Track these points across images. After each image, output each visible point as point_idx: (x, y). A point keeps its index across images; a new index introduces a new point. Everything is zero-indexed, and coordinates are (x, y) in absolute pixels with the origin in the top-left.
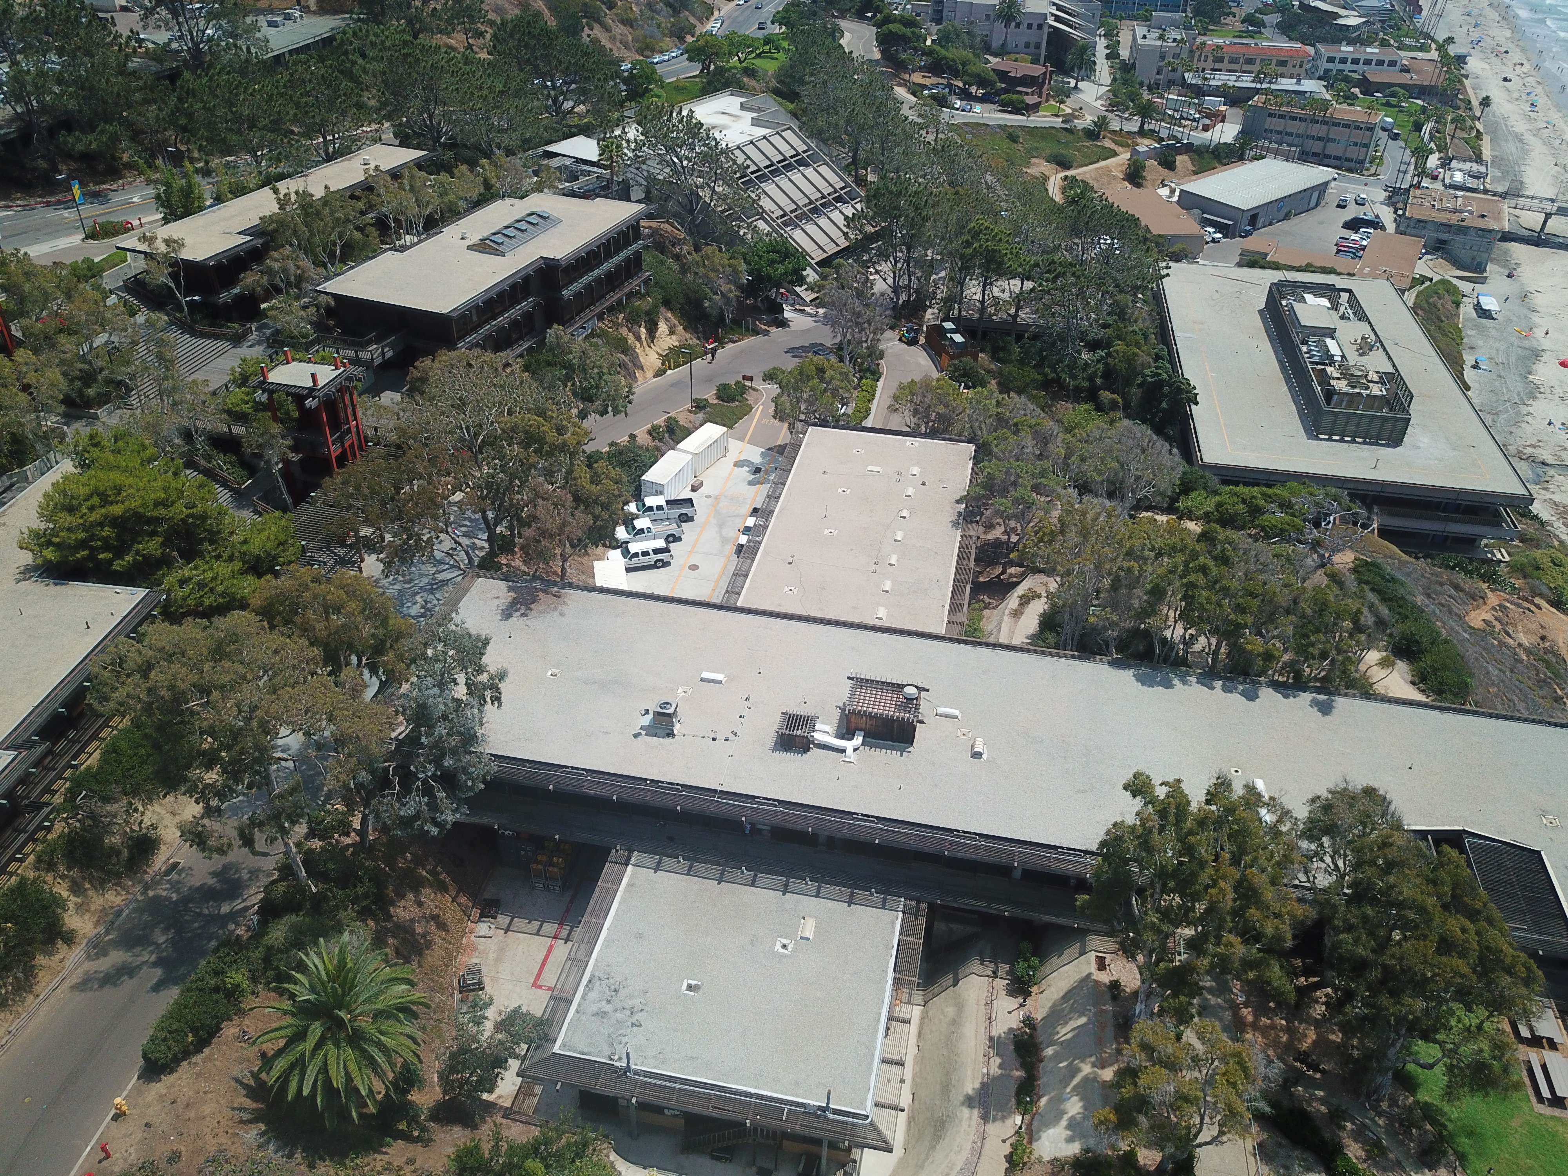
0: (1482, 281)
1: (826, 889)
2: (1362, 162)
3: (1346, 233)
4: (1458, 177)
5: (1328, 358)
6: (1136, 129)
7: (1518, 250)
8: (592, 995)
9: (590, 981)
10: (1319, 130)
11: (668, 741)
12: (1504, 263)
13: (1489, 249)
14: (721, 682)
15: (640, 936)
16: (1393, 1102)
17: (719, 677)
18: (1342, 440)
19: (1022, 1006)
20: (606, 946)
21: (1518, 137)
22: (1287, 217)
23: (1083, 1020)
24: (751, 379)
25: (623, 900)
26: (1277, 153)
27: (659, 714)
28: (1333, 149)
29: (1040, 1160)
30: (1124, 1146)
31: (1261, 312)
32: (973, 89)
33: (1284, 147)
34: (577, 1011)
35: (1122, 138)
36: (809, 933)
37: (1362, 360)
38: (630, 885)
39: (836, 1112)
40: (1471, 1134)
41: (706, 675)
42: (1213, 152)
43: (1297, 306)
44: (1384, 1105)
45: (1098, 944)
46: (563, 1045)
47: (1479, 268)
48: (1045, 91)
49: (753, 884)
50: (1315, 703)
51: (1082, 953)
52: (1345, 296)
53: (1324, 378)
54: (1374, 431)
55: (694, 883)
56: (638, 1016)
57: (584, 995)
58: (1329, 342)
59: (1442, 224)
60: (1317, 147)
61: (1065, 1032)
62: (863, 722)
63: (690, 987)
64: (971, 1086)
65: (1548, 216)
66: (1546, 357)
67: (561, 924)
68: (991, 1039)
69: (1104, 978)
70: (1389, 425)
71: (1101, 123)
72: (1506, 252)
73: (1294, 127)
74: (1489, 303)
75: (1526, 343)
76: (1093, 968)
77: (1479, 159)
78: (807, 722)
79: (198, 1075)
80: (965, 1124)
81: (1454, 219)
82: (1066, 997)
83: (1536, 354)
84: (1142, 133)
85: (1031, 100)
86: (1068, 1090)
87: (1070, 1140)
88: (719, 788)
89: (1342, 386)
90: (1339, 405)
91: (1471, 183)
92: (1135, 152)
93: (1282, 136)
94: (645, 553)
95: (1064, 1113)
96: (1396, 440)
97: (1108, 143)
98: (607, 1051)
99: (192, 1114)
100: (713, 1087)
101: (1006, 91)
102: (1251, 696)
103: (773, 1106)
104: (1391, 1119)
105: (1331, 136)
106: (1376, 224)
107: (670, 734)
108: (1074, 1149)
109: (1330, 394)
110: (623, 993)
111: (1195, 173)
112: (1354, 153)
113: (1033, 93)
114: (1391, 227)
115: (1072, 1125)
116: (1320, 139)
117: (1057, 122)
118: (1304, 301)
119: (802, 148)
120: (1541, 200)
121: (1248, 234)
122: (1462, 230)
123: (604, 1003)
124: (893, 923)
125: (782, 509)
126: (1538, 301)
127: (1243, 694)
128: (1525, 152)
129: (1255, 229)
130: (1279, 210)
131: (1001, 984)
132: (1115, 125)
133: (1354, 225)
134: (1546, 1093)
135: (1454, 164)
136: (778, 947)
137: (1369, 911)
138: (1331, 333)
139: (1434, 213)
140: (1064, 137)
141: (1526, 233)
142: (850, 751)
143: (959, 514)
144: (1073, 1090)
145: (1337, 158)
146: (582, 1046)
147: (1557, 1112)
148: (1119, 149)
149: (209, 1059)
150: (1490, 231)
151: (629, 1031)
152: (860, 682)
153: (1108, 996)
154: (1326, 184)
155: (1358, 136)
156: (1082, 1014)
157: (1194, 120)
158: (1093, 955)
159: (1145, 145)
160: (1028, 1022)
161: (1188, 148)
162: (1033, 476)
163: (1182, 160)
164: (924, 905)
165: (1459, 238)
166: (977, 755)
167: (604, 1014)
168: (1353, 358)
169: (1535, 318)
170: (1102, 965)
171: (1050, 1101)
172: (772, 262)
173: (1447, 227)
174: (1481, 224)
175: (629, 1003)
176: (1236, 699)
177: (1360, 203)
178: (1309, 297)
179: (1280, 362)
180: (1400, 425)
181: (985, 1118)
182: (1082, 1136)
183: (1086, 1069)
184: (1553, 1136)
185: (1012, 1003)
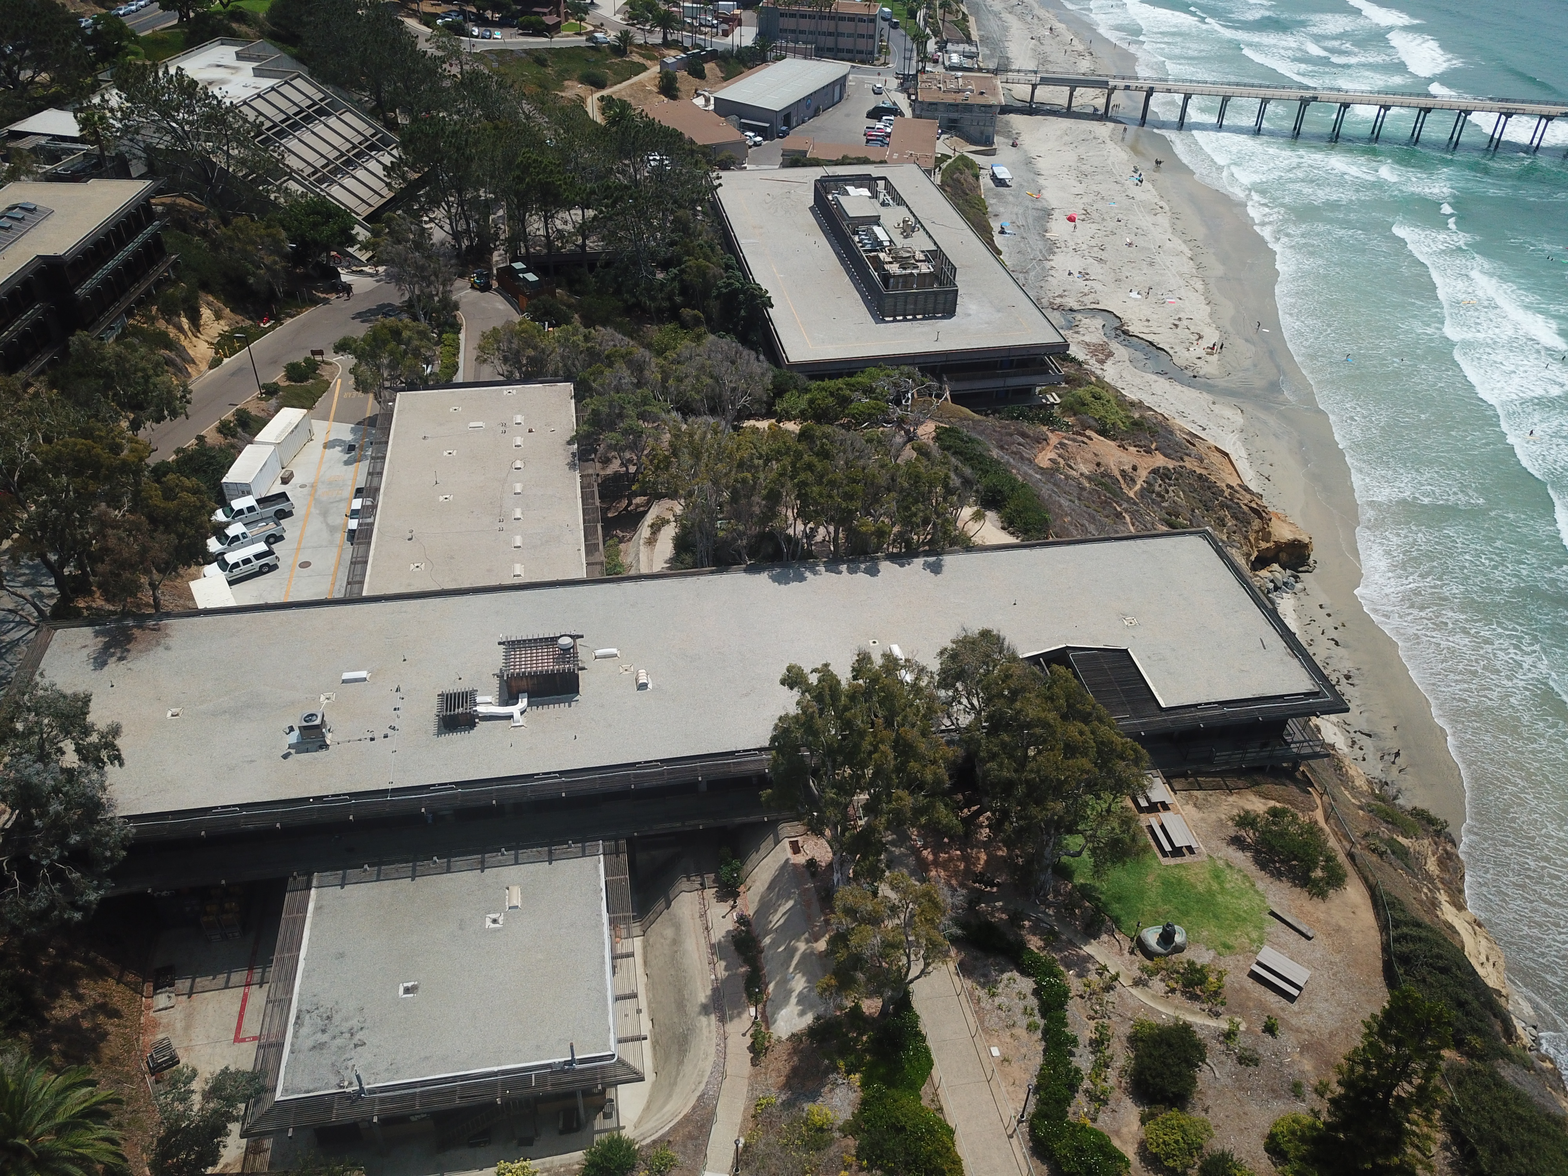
0: (992, 153)
1: (524, 854)
2: (872, 53)
3: (871, 122)
4: (955, 59)
5: (878, 245)
6: (660, 41)
7: (1016, 120)
8: (304, 1031)
9: (298, 1017)
10: (827, 25)
11: (322, 753)
12: (1008, 134)
13: (993, 123)
14: (365, 679)
15: (341, 955)
16: (1057, 893)
17: (363, 674)
18: (905, 320)
19: (733, 907)
20: (307, 975)
21: (997, 15)
22: (816, 113)
23: (790, 903)
24: (321, 353)
25: (314, 925)
26: (795, 52)
27: (305, 728)
28: (845, 43)
29: (779, 1040)
30: (849, 1004)
31: (811, 209)
32: (489, 14)
33: (801, 45)
34: (292, 1052)
35: (648, 50)
36: (516, 900)
37: (907, 242)
38: (318, 908)
39: (582, 1061)
40: (1119, 899)
41: (347, 676)
42: (737, 57)
43: (842, 199)
44: (1050, 897)
45: (789, 830)
46: (285, 1091)
47: (987, 141)
48: (563, 10)
49: (448, 871)
50: (927, 565)
51: (777, 842)
52: (881, 183)
53: (878, 264)
54: (930, 306)
55: (387, 887)
56: (358, 1036)
57: (295, 1035)
58: (876, 229)
59: (951, 105)
60: (830, 42)
61: (777, 919)
62: (524, 684)
63: (407, 990)
64: (702, 994)
65: (1034, 87)
66: (1056, 214)
67: (251, 969)
68: (712, 946)
69: (800, 859)
70: (941, 299)
71: (625, 38)
72: (1007, 123)
73: (805, 24)
74: (1003, 173)
75: (1038, 205)
76: (789, 853)
77: (969, 40)
78: (468, 697)
80: (705, 1032)
81: (959, 98)
82: (771, 887)
83: (1047, 214)
84: (667, 44)
85: (551, 20)
86: (791, 970)
87: (802, 1014)
88: (390, 787)
89: (894, 269)
90: (896, 287)
91: (967, 63)
92: (663, 65)
93: (796, 34)
94: (247, 561)
95: (791, 991)
96: (949, 311)
97: (636, 58)
98: (335, 1081)
100: (454, 1079)
101: (523, 13)
102: (873, 572)
103: (520, 1078)
104: (1057, 906)
105: (840, 31)
106: (895, 111)
107: (324, 746)
108: (809, 1019)
109: (886, 277)
110: (337, 1019)
111: (725, 79)
112: (862, 44)
113: (550, 13)
114: (908, 113)
115: (802, 1000)
116: (830, 34)
117: (581, 41)
118: (847, 193)
119: (318, 96)
120: (1027, 72)
121: (785, 134)
122: (968, 108)
123: (319, 1035)
124: (597, 868)
125: (388, 484)
126: (1041, 164)
127: (866, 571)
128: (1006, 29)
129: (791, 128)
130: (808, 107)
131: (710, 893)
132: (639, 39)
133: (876, 113)
134: (1168, 848)
135: (949, 46)
136: (489, 924)
137: (1006, 737)
138: (876, 220)
139: (941, 95)
140: (593, 56)
141: (1020, 104)
142: (517, 715)
143: (573, 454)
144: (795, 969)
145: (849, 51)
146: (306, 1085)
147: (1178, 860)
148: (648, 63)
150: (991, 106)
151: (353, 1053)
152: (512, 645)
153: (807, 875)
154: (845, 77)
155: (862, 28)
156: (789, 898)
157: (712, 26)
158: (786, 842)
159: (672, 57)
160: (742, 920)
161: (714, 55)
162: (636, 405)
163: (710, 67)
164: (623, 842)
165: (967, 116)
166: (643, 687)
167: (321, 1046)
168: (900, 242)
169: (1041, 181)
170: (796, 848)
171: (777, 984)
172: (315, 225)
173: (954, 106)
174: (981, 100)
175: (346, 1026)
176: (861, 577)
177: (877, 92)
178: (850, 189)
179: (838, 254)
180: (950, 297)
181: (722, 1020)
182: (811, 1007)
183: (802, 946)
184: (1180, 881)
185: (724, 908)
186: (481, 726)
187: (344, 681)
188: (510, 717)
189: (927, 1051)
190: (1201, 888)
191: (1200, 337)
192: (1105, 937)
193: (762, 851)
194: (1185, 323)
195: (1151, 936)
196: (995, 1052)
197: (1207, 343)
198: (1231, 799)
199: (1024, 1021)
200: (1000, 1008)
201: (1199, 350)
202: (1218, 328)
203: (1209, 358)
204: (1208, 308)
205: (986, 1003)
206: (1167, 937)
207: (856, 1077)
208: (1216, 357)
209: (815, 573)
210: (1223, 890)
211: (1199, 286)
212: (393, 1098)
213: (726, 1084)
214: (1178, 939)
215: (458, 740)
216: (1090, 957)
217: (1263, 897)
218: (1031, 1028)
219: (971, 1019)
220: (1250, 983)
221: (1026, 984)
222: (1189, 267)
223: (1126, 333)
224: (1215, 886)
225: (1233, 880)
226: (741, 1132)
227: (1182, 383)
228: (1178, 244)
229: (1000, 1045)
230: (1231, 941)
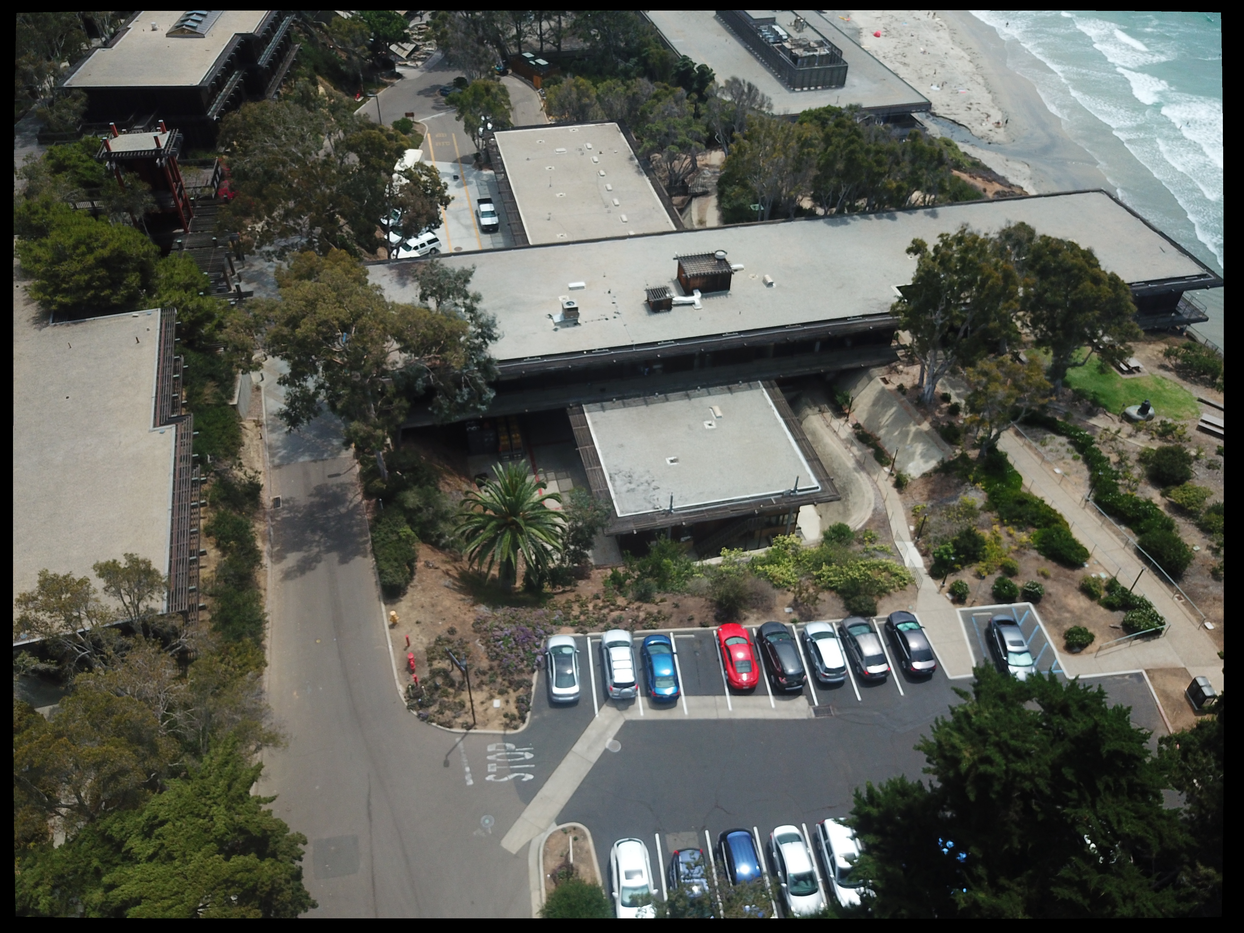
1: (713, 389)
5: (779, 38)
8: (618, 483)
9: (611, 478)
11: (577, 328)
14: (583, 287)
15: (622, 446)
16: (1063, 394)
17: (580, 284)
18: (809, 90)
19: (847, 421)
20: (605, 456)
23: (894, 409)
24: (410, 114)
25: (596, 432)
27: (567, 309)
29: (913, 479)
30: (958, 452)
34: (616, 493)
36: (719, 414)
37: (801, 35)
38: (594, 423)
39: (801, 490)
40: (1104, 396)
41: (569, 285)
45: (878, 373)
46: (622, 512)
49: (667, 400)
51: (871, 379)
54: (827, 80)
55: (631, 409)
56: (653, 485)
57: (613, 485)
58: (774, 27)
61: (886, 419)
62: (696, 282)
63: (672, 461)
64: (851, 464)
66: (864, 32)
68: (842, 440)
69: (891, 387)
70: (835, 73)
75: (850, 26)
76: (882, 384)
78: (664, 290)
79: (423, 590)
80: (860, 480)
82: (875, 404)
86: (909, 442)
87: (927, 461)
88: (633, 343)
89: (798, 52)
90: (804, 65)
94: (423, 245)
95: (914, 453)
96: (841, 83)
98: (651, 506)
99: (440, 608)
100: (724, 502)
102: (893, 218)
103: (765, 500)
107: (577, 324)
108: (933, 463)
109: (795, 59)
110: (635, 476)
115: (923, 455)
123: (628, 485)
124: (764, 395)
125: (517, 188)
127: (888, 218)
131: (828, 414)
134: (1125, 368)
136: (707, 426)
138: (773, 21)
142: (696, 302)
143: (637, 166)
144: (912, 440)
146: (633, 509)
147: (1132, 376)
149: (421, 581)
151: (653, 494)
152: (682, 260)
153: (900, 394)
156: (892, 406)
158: (878, 379)
160: (857, 426)
164: (773, 382)
166: (771, 284)
167: (633, 490)
168: (795, 35)
170: (886, 381)
171: (899, 453)
175: (643, 480)
176: (886, 222)
180: (842, 71)
181: (869, 474)
182: (932, 458)
183: (913, 429)
184: (1137, 386)
185: (842, 421)
186: (674, 309)
187: (570, 289)
188: (692, 304)
189: (1016, 472)
190: (1152, 389)
191: (988, 116)
192: (1101, 416)
193: (859, 386)
194: (975, 107)
195: (1133, 411)
196: (1058, 471)
197: (993, 120)
198: (1151, 346)
199: (1070, 456)
200: (1051, 451)
201: (988, 125)
202: (1000, 109)
203: (998, 130)
204: (990, 96)
205: (1042, 450)
206: (1144, 410)
207: (979, 485)
208: (1001, 130)
209: (854, 220)
210: (1165, 390)
211: (980, 80)
212: (690, 513)
213: (887, 503)
214: (1151, 411)
215: (662, 318)
216: (1095, 426)
217: (1190, 394)
218: (1075, 459)
219: (1036, 458)
220: (1198, 433)
221: (1064, 440)
222: (970, 68)
223: (934, 114)
224: (1160, 388)
225: (1169, 386)
226: (909, 525)
227: (982, 148)
228: (958, 51)
229: (1059, 467)
230: (1180, 414)
